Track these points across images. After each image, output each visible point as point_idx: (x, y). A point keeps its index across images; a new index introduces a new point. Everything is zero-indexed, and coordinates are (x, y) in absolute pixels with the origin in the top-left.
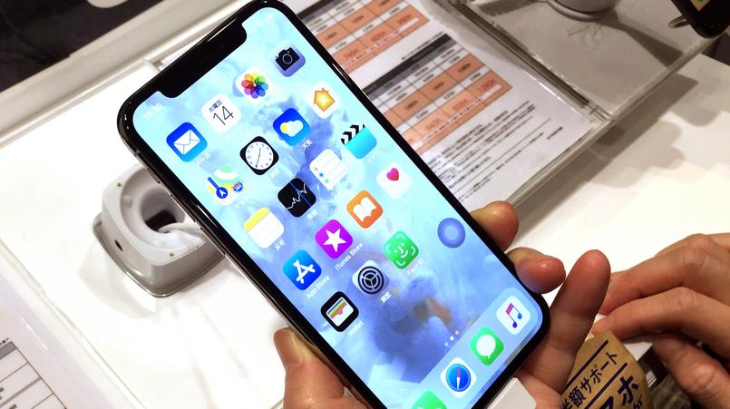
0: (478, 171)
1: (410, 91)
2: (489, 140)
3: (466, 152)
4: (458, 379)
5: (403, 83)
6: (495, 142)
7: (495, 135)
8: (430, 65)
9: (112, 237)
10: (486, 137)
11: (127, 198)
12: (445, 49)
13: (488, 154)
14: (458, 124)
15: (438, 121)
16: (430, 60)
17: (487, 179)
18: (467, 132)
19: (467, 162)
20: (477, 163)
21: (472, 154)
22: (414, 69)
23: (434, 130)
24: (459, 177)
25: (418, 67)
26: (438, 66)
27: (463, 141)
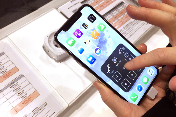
0: (131, 32)
1: (115, 14)
2: (133, 25)
3: (128, 28)
4: (140, 89)
5: (113, 13)
6: (135, 25)
7: (135, 24)
8: (119, 8)
9: (47, 49)
10: (133, 24)
11: (50, 39)
12: (122, 5)
13: (133, 28)
14: (126, 21)
15: (122, 21)
16: (119, 7)
17: (133, 34)
18: (128, 23)
19: (129, 30)
20: (131, 30)
21: (130, 28)
22: (116, 9)
23: (121, 23)
24: (127, 33)
25: (117, 9)
26: (121, 9)
27: (127, 25)
